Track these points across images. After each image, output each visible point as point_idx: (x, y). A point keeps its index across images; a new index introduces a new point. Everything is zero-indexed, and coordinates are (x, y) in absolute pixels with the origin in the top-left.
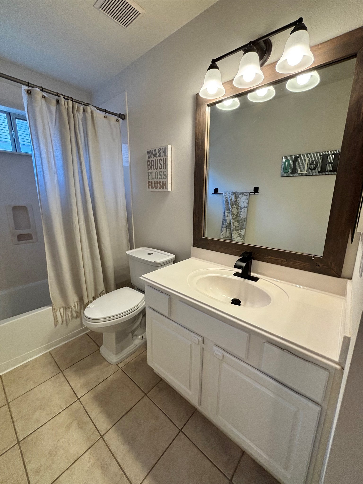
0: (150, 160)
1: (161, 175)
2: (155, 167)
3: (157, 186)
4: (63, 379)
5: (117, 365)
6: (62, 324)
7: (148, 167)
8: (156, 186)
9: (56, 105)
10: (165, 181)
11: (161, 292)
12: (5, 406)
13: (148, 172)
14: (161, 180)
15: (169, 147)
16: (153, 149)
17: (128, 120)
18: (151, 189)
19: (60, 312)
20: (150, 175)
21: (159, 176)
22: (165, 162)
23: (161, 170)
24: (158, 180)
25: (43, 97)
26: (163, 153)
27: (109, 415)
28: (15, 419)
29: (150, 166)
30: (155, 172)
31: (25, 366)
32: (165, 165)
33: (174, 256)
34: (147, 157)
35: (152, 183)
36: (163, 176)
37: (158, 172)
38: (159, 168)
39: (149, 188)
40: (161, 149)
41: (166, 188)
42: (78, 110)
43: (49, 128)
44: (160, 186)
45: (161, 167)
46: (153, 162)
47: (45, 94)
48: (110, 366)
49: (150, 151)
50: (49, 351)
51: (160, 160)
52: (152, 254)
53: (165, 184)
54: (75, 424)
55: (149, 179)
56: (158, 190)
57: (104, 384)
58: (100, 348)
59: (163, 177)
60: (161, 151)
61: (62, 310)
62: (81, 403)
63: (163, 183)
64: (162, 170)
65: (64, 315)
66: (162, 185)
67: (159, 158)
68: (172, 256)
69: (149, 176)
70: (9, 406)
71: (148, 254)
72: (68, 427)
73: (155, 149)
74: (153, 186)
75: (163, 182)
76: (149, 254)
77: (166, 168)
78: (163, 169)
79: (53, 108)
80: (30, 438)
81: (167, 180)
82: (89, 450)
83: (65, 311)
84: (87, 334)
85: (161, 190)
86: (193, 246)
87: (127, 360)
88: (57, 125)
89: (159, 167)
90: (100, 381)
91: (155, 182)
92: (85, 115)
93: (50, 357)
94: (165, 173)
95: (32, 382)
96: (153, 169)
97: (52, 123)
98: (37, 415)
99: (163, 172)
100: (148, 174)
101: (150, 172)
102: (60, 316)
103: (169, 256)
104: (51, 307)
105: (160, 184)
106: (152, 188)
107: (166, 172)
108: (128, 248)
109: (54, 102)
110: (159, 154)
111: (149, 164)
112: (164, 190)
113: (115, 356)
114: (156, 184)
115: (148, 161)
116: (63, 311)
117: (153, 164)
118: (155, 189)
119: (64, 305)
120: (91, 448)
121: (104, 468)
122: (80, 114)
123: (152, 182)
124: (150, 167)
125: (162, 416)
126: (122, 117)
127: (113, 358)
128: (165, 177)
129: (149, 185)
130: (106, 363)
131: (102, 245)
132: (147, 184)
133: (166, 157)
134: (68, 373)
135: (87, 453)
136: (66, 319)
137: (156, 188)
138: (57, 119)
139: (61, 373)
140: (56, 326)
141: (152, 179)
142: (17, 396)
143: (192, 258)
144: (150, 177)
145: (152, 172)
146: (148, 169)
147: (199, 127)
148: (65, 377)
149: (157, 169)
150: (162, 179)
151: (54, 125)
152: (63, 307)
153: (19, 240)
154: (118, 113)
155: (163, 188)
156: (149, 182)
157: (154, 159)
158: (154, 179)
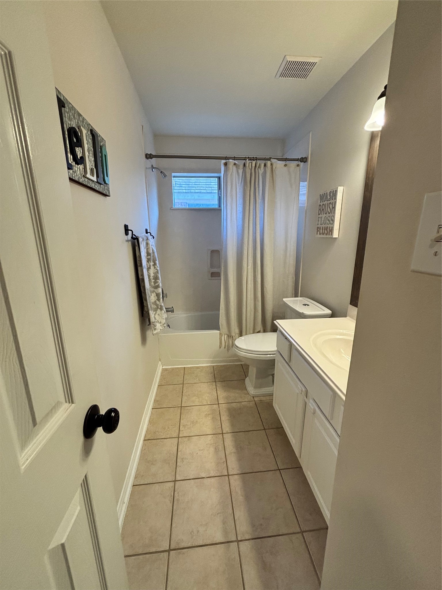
0: (322, 204)
1: (329, 220)
2: (325, 211)
3: (325, 232)
4: (215, 387)
5: (253, 397)
6: (225, 348)
7: (319, 212)
8: (323, 232)
9: (243, 168)
10: (332, 227)
11: (286, 338)
12: (181, 385)
13: (319, 217)
14: (329, 226)
15: (340, 189)
16: (324, 193)
17: (309, 163)
18: (319, 236)
19: (224, 337)
20: (320, 220)
21: (327, 221)
22: (333, 206)
23: (329, 215)
24: (326, 226)
25: (235, 164)
26: (334, 196)
27: (233, 425)
28: (183, 394)
29: (321, 210)
30: (324, 217)
31: (198, 368)
32: (333, 209)
33: (331, 312)
34: (319, 202)
35: (320, 229)
36: (330, 221)
37: (327, 217)
38: (328, 213)
39: (317, 234)
40: (332, 191)
41: (331, 235)
42: (259, 167)
43: (236, 188)
44: (326, 232)
45: (329, 212)
46: (323, 206)
47: (236, 162)
48: (248, 395)
49: (322, 194)
50: (213, 365)
51: (330, 204)
52: (308, 305)
53: (331, 230)
54: (211, 416)
55: (318, 224)
56: (325, 236)
57: (238, 405)
58: (246, 378)
59: (330, 223)
60: (331, 194)
61: (226, 336)
62: (219, 407)
63: (329, 230)
64: (331, 215)
65: (227, 340)
66: (328, 230)
67: (329, 202)
68: (329, 312)
69: (318, 221)
70: (183, 385)
71: (303, 305)
72: (206, 416)
73: (327, 192)
74: (321, 232)
75: (330, 227)
76: (305, 305)
77: (334, 213)
78: (332, 213)
79: (241, 171)
80: (186, 408)
81: (334, 226)
82: (213, 435)
83: (228, 338)
84: (242, 365)
85: (328, 236)
86: (351, 304)
87: (263, 398)
88: (242, 184)
89: (328, 211)
90: (236, 401)
91: (323, 227)
92: (265, 169)
93: (212, 369)
94: (332, 217)
95: (198, 379)
96: (323, 214)
97: (239, 183)
98: (194, 398)
99: (331, 217)
100: (318, 220)
101: (320, 217)
102: (224, 341)
103: (324, 310)
104: (219, 332)
105: (327, 230)
106: (320, 234)
107: (334, 216)
108: (293, 296)
109: (242, 166)
110: (329, 198)
111: (320, 208)
112: (330, 236)
113: (253, 388)
114: (324, 230)
115: (320, 205)
116: (227, 338)
117: (323, 208)
118: (322, 236)
119: (228, 333)
120: (214, 435)
121: (216, 450)
122: (261, 170)
123: (320, 227)
124: (321, 212)
125: (269, 450)
126: (304, 160)
127: (251, 390)
128: (332, 222)
129: (318, 231)
130: (245, 392)
131: (265, 289)
132: (316, 230)
133: (335, 200)
134: (219, 384)
135: (211, 436)
136: (228, 345)
137: (323, 234)
138: (243, 180)
139: (214, 383)
140: (220, 348)
141: (321, 224)
142: (189, 382)
143: (348, 317)
144: (320, 222)
145: (322, 217)
146: (319, 213)
147: (371, 164)
148: (216, 386)
149: (326, 214)
150: (330, 224)
151: (240, 184)
152: (227, 334)
153: (212, 276)
154: (300, 158)
155: (329, 235)
156: (318, 228)
157: (325, 203)
158: (322, 224)
